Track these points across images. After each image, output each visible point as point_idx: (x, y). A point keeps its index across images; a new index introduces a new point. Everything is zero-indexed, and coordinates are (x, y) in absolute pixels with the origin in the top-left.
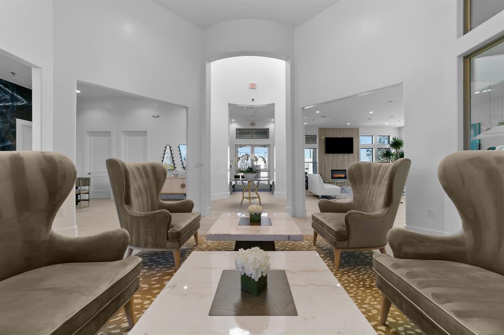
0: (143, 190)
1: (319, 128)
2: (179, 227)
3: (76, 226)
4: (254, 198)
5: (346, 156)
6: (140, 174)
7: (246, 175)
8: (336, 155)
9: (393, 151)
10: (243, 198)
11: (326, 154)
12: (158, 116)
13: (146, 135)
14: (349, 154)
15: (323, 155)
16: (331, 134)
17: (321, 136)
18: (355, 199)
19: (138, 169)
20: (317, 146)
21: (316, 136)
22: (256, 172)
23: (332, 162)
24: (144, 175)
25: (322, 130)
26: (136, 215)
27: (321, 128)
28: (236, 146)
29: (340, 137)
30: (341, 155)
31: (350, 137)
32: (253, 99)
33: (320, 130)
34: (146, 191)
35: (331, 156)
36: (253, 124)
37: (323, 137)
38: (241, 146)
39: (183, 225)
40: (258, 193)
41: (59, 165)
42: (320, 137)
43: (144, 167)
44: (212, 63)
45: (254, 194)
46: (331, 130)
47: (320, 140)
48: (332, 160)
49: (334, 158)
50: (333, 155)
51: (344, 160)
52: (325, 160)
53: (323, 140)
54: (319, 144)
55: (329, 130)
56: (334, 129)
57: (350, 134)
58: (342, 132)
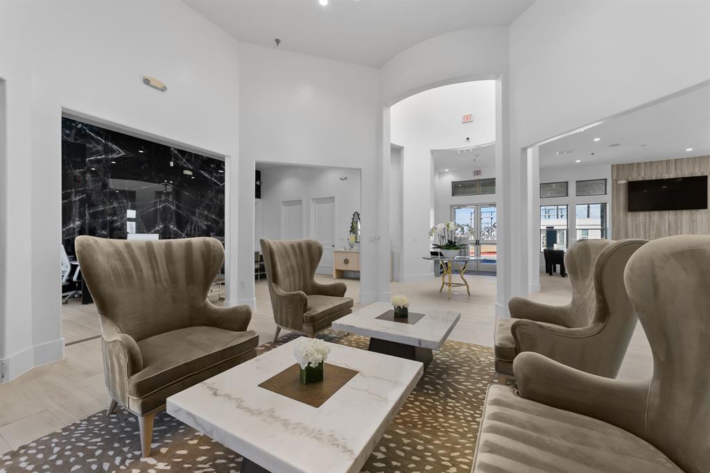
0: (296, 269)
1: (612, 166)
2: (316, 311)
3: (255, 299)
4: (460, 285)
6: (295, 252)
7: (444, 252)
8: (656, 215)
10: (444, 283)
11: (630, 214)
12: (346, 178)
13: (334, 201)
14: (694, 211)
15: (622, 215)
16: (643, 175)
17: (617, 180)
18: (574, 302)
19: (293, 246)
20: (608, 199)
21: (606, 180)
22: (458, 248)
23: (645, 226)
24: (298, 253)
25: (618, 168)
26: (279, 294)
27: (618, 166)
28: (451, 207)
29: (666, 176)
30: (672, 213)
31: (699, 175)
32: (468, 139)
33: (615, 169)
34: (299, 270)
35: (642, 216)
36: (477, 173)
37: (623, 182)
38: (459, 207)
39: (320, 310)
40: (467, 277)
41: (212, 248)
42: (615, 181)
43: (300, 245)
44: (392, 107)
45: (456, 278)
46: (643, 166)
47: (616, 187)
48: (645, 222)
49: (650, 220)
50: (647, 213)
51: (679, 223)
52: (626, 224)
53: (622, 186)
54: (613, 195)
55: (638, 167)
56: (651, 163)
57: (697, 170)
58: (673, 166)
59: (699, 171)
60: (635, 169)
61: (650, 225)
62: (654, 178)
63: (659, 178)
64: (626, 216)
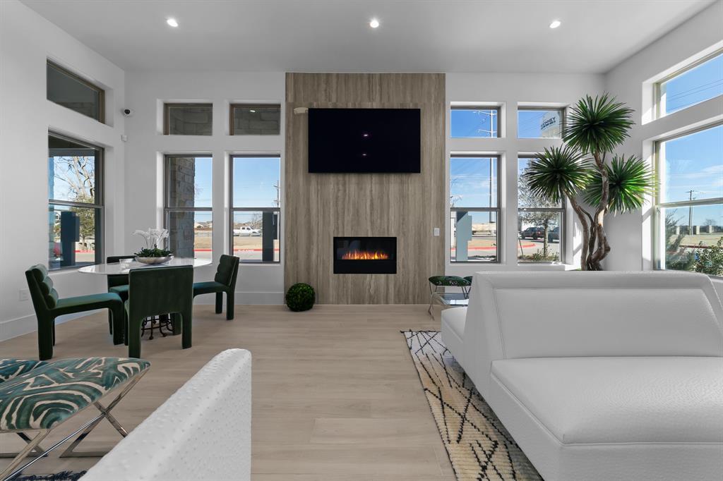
1: (287, 74)
5: (394, 183)
8: (352, 180)
9: (582, 158)
11: (313, 177)
14: (405, 177)
15: (301, 179)
16: (334, 100)
17: (294, 106)
20: (279, 144)
21: (277, 107)
23: (337, 205)
25: (296, 81)
27: (296, 76)
29: (368, 105)
30: (375, 178)
31: (411, 107)
33: (291, 82)
35: (332, 182)
37: (302, 110)
42: (291, 107)
46: (334, 80)
47: (292, 119)
48: (337, 198)
49: (345, 191)
50: (340, 177)
51: (385, 199)
52: (308, 200)
53: (302, 117)
54: (287, 138)
55: (327, 82)
56: (347, 76)
57: (409, 98)
58: (378, 87)
59: (411, 101)
60: (323, 86)
61: (344, 199)
62: (350, 106)
63: (357, 107)
64: (308, 183)
